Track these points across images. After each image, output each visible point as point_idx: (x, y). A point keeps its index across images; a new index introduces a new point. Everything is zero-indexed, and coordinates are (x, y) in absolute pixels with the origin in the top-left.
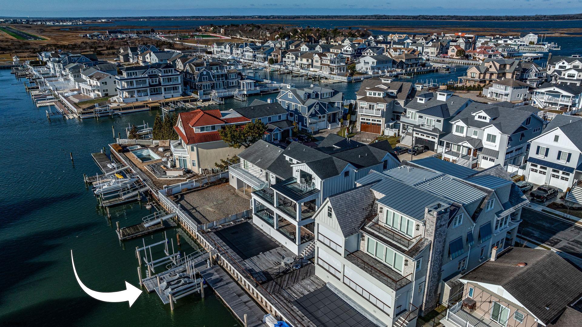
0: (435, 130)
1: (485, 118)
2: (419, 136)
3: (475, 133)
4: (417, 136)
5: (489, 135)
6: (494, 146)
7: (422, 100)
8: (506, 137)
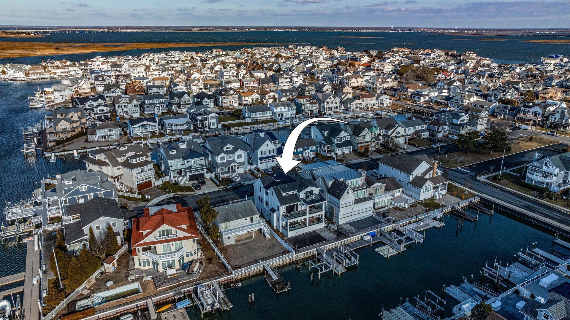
0: (202, 165)
1: (230, 148)
2: (193, 173)
3: (230, 157)
4: (190, 174)
5: (238, 156)
6: (241, 160)
7: (174, 152)
8: (246, 153)
